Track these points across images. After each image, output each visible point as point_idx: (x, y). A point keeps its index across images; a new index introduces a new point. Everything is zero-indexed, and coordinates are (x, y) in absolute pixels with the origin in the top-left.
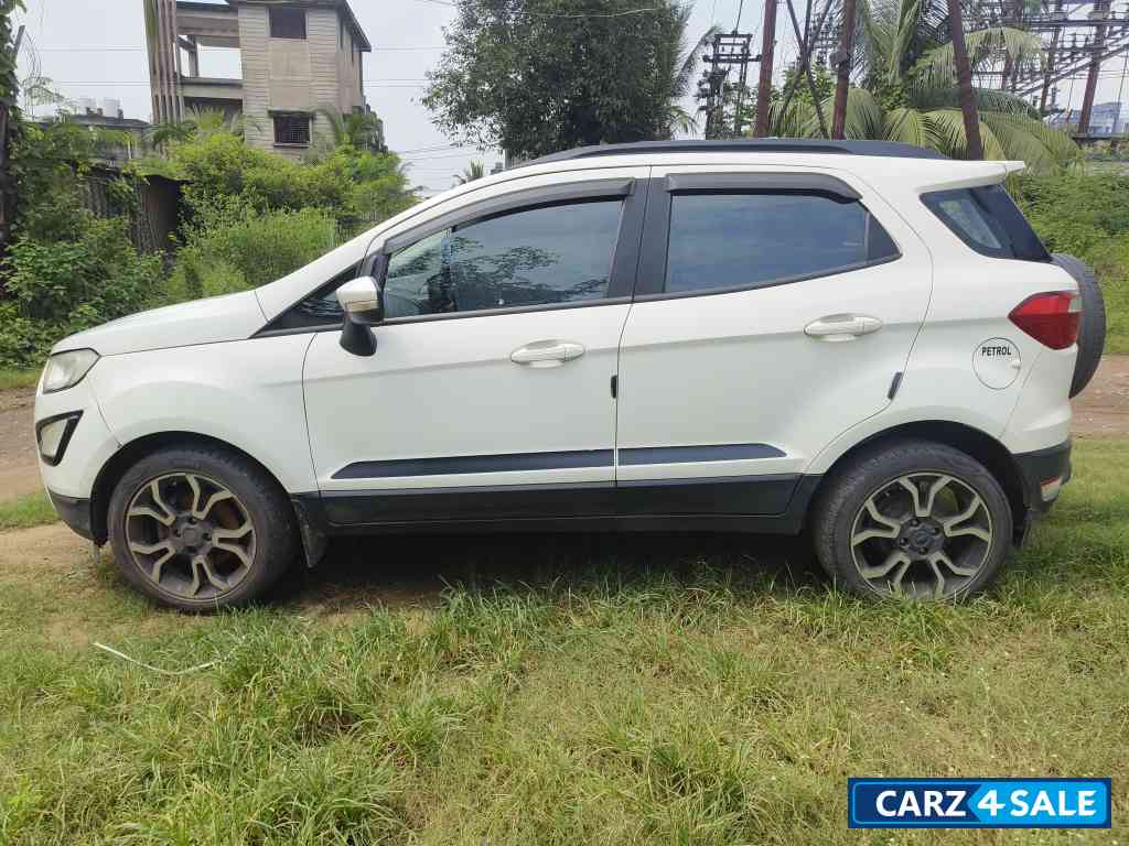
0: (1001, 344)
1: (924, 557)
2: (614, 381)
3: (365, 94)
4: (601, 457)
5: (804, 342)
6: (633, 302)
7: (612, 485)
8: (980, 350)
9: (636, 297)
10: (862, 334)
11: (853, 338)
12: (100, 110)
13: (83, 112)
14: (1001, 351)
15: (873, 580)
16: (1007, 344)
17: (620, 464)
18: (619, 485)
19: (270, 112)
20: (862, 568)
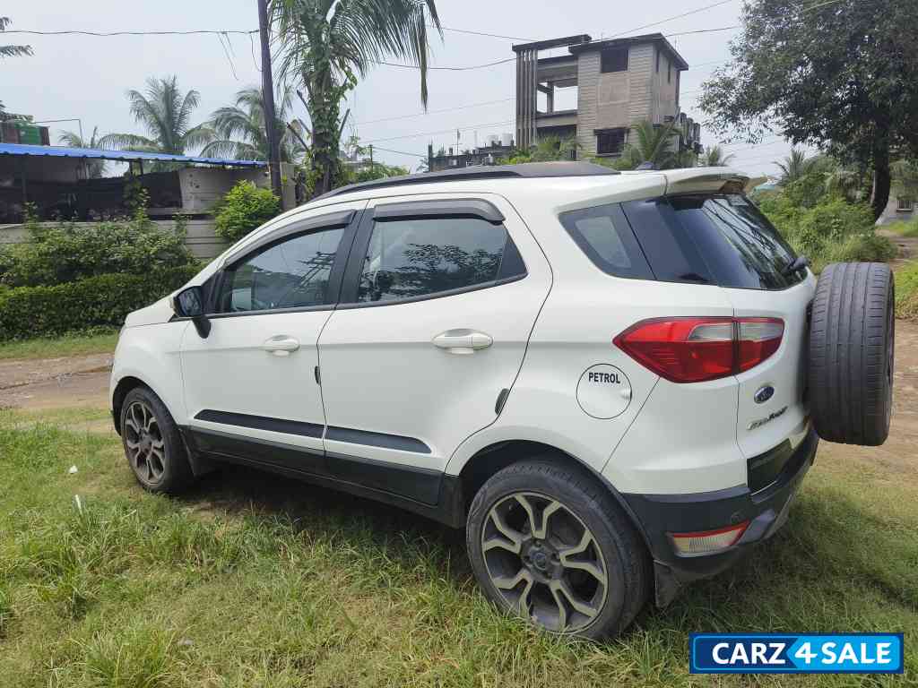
0: (610, 371)
1: (547, 581)
2: (317, 370)
3: (680, 105)
4: (312, 429)
5: (433, 352)
6: (335, 309)
7: (322, 454)
8: (587, 375)
9: (339, 306)
10: (480, 349)
11: (471, 352)
12: (500, 142)
13: (489, 145)
14: (611, 378)
15: (504, 590)
16: (615, 372)
17: (326, 438)
18: (328, 455)
19: (595, 131)
20: (494, 576)
